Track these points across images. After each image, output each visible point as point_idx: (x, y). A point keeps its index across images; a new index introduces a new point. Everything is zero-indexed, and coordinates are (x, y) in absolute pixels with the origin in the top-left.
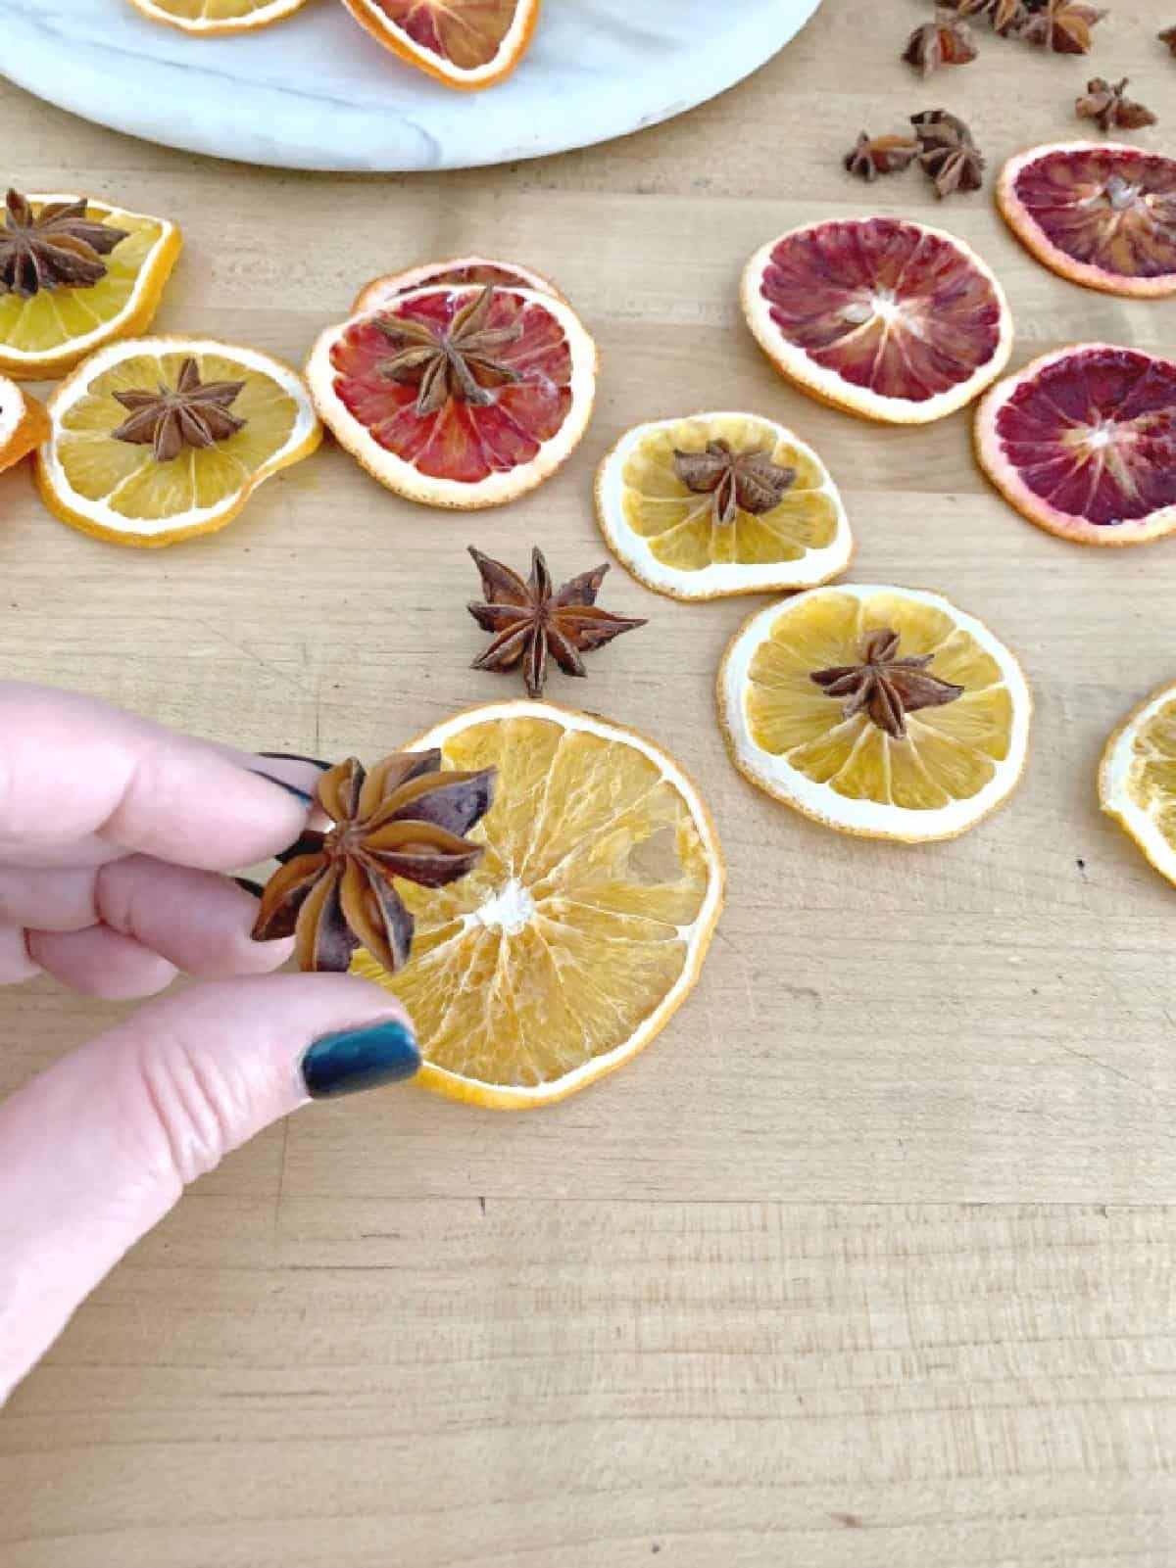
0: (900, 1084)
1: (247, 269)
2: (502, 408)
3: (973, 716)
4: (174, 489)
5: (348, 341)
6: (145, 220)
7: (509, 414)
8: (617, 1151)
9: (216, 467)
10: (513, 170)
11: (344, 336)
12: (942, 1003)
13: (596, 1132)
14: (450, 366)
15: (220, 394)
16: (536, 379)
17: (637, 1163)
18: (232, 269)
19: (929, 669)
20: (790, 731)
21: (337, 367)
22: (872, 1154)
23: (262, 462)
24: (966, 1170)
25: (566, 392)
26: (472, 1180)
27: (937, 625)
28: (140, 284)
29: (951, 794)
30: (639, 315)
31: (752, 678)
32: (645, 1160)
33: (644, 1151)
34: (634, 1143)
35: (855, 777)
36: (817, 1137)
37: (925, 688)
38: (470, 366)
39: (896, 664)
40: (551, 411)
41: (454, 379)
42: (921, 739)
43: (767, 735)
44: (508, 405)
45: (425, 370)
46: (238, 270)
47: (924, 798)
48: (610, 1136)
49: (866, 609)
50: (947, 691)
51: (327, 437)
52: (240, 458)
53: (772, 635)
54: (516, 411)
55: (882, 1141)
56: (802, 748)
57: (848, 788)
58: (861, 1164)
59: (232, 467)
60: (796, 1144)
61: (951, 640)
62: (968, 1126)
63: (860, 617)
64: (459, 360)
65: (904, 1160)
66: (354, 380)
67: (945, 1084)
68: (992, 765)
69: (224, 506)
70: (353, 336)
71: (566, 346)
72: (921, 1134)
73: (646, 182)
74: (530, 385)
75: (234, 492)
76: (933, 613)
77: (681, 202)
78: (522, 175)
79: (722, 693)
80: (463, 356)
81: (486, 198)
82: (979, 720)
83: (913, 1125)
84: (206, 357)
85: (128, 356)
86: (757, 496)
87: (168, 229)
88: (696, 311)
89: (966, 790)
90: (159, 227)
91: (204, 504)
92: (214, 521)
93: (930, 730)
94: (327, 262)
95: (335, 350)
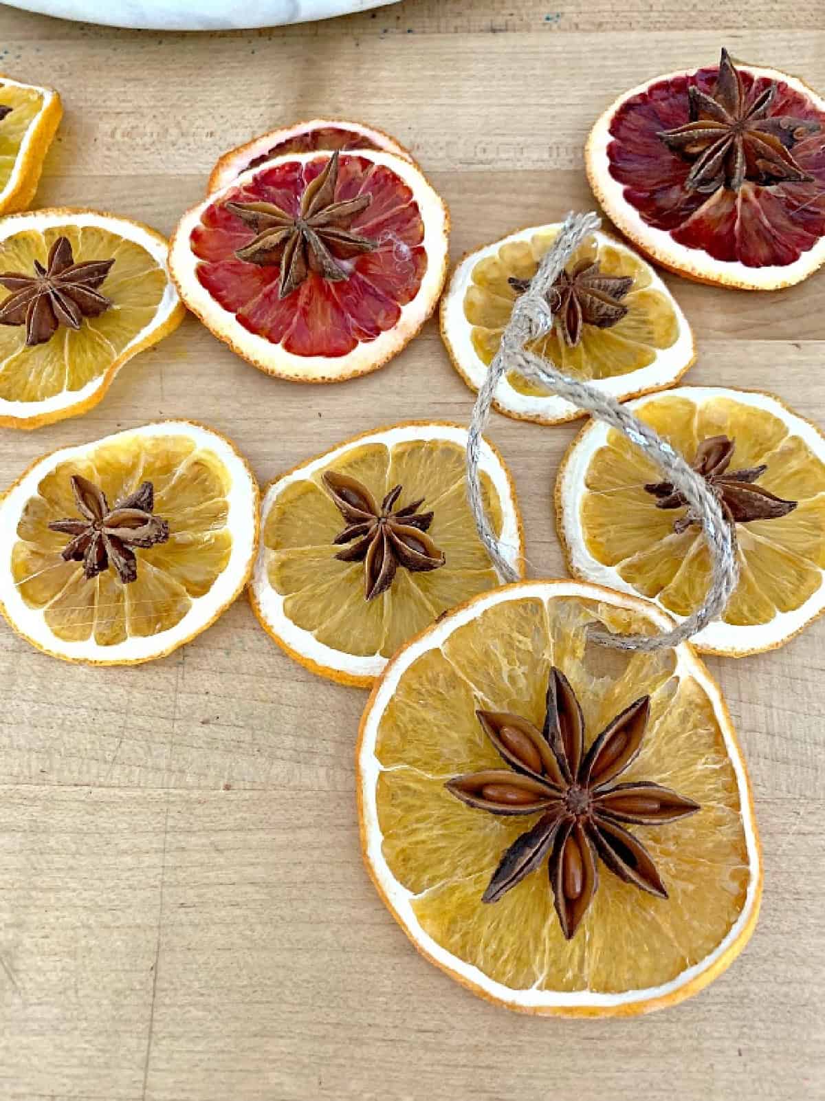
0: (741, 988)
1: (126, 134)
2: (360, 275)
3: (802, 522)
4: (49, 369)
5: (205, 224)
6: (31, 91)
7: (366, 280)
8: (461, 1058)
9: (88, 345)
10: (374, 16)
11: (202, 220)
12: (783, 899)
13: (441, 1037)
14: (305, 243)
15: (91, 274)
16: (390, 243)
17: (480, 1071)
18: (113, 135)
19: (758, 483)
20: (623, 539)
21: (197, 253)
22: (712, 1066)
23: (130, 339)
24: (807, 1084)
25: (420, 252)
26: (323, 1085)
27: (770, 428)
28: (20, 159)
29: (779, 607)
30: (490, 162)
31: (588, 486)
32: (489, 1067)
33: (486, 1058)
34: (477, 1049)
35: (686, 589)
36: (657, 1045)
37: (757, 503)
38: (324, 241)
39: (729, 477)
40: (408, 273)
41: (311, 258)
42: (750, 548)
43: (601, 544)
44: (365, 272)
45: (282, 251)
46: (118, 136)
47: (751, 610)
48: (453, 1042)
49: (701, 412)
50: (778, 507)
51: (188, 317)
52: (108, 335)
53: (608, 441)
54: (374, 277)
55: (721, 1051)
56: (635, 558)
57: (677, 600)
58: (700, 1077)
59: (101, 346)
60: (636, 1053)
61: (784, 444)
62: (809, 1034)
63: (696, 423)
64: (313, 237)
65: (745, 1071)
66: (216, 265)
67: (785, 989)
68: (819, 573)
69: (94, 386)
70: (211, 216)
71: (415, 206)
72: (761, 1044)
73: (499, 21)
74: (386, 249)
75: (101, 373)
76: (767, 416)
77: (531, 40)
78: (381, 23)
79: (559, 498)
80: (317, 233)
81: (347, 47)
82: (806, 527)
83: (753, 1033)
84: (84, 229)
85: (13, 232)
86: (602, 311)
87: (48, 99)
88: (546, 156)
89: (793, 601)
90: (41, 97)
91: (75, 386)
92: (81, 404)
93: (760, 539)
94: (199, 122)
95: (195, 236)
